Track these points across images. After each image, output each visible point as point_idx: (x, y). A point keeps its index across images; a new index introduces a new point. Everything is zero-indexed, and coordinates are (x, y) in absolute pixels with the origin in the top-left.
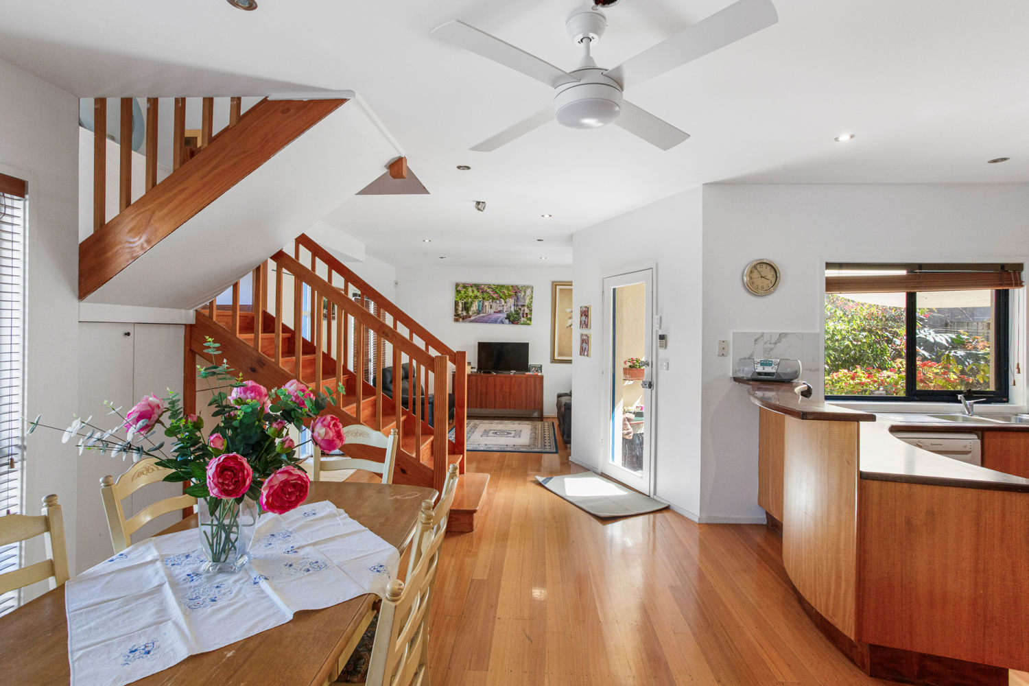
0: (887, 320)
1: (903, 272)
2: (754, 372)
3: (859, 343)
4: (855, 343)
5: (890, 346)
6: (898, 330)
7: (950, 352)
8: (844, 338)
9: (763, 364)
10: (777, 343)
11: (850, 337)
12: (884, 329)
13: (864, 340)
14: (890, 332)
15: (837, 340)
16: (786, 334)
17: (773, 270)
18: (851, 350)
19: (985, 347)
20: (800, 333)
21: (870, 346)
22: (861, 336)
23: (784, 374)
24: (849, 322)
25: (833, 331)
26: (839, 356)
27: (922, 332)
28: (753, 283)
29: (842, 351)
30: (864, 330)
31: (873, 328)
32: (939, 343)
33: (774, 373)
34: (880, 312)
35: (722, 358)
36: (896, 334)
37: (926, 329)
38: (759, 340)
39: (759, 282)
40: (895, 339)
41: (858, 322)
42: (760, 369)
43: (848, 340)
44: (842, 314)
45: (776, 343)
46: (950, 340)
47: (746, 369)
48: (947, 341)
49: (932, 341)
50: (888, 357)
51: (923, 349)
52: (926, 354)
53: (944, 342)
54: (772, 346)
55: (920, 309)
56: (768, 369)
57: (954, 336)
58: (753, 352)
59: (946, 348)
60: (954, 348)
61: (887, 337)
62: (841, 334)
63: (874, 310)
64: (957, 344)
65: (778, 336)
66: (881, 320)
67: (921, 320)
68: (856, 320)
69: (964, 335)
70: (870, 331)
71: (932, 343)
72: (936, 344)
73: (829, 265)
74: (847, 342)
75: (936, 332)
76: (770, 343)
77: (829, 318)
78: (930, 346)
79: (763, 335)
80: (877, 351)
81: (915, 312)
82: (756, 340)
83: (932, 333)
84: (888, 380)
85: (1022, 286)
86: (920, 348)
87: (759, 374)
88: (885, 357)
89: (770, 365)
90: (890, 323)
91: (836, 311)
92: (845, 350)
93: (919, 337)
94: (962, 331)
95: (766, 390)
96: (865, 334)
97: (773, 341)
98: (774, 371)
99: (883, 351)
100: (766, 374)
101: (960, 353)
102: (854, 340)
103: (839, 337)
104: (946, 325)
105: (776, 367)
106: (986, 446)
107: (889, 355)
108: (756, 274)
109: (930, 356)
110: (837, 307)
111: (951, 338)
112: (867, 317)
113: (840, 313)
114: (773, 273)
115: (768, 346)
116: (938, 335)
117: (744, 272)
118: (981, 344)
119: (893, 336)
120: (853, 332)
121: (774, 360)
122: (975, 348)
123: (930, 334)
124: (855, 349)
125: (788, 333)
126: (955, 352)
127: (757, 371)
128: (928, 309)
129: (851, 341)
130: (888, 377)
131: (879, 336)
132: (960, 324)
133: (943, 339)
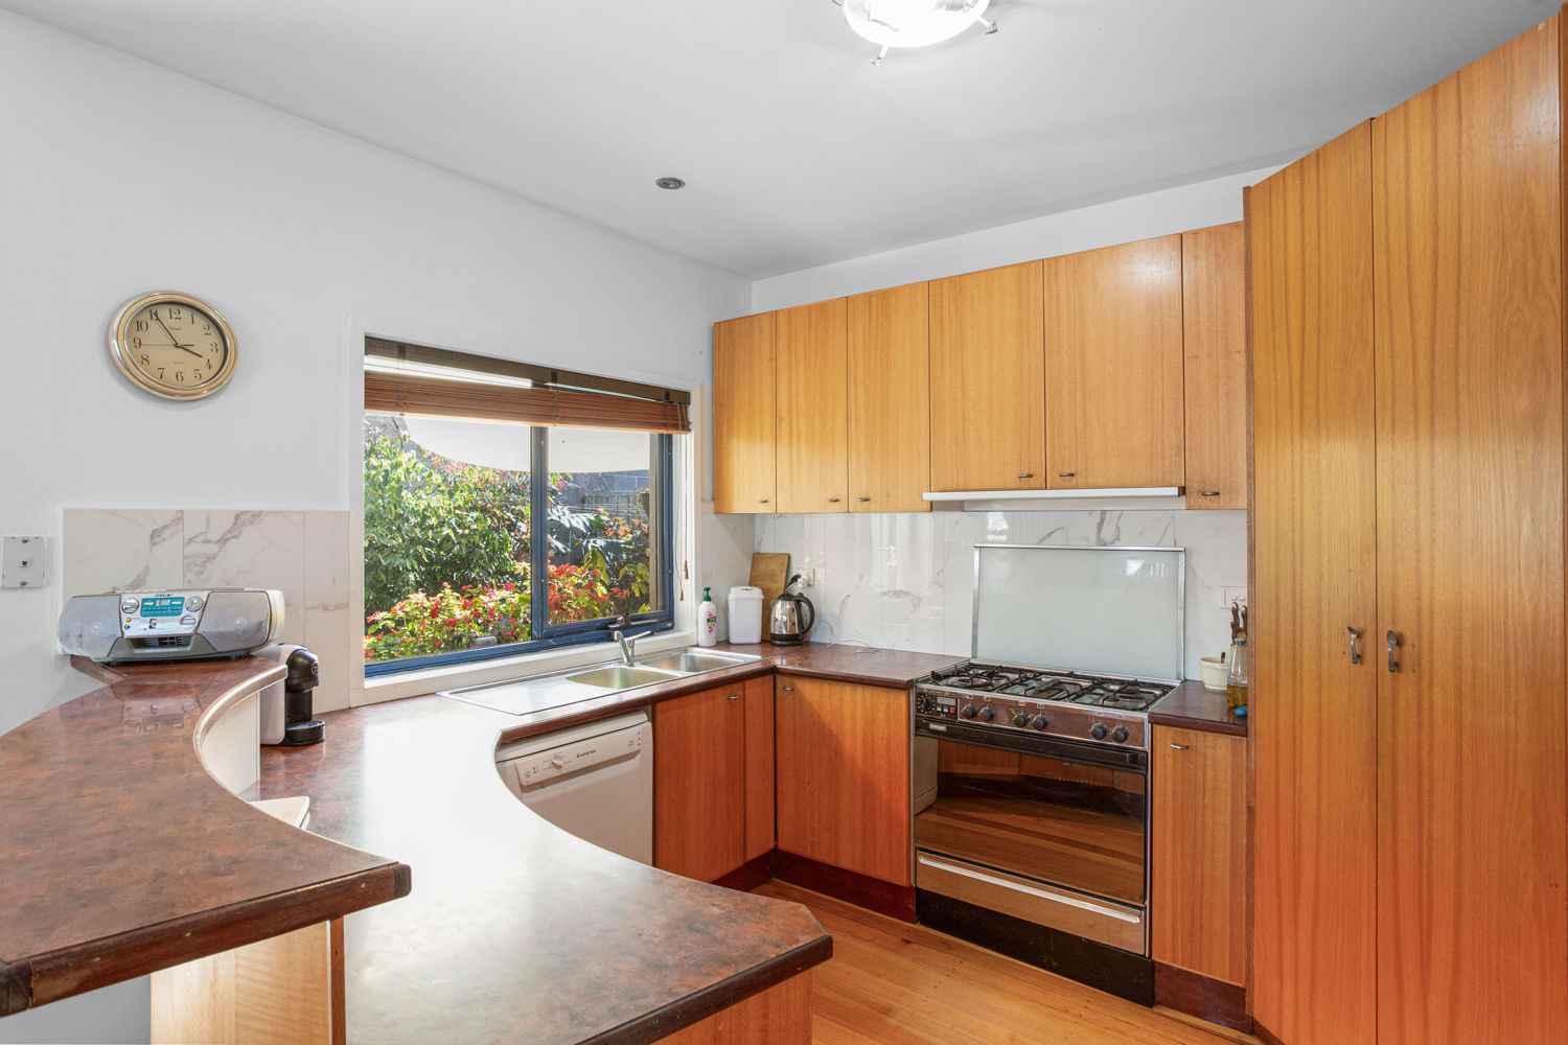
0: (509, 491)
1: (526, 384)
2: (118, 642)
3: (467, 531)
4: (460, 531)
5: (512, 534)
6: (523, 509)
7: (588, 542)
8: (442, 524)
9: (151, 610)
10: (226, 541)
11: (453, 521)
12: (504, 507)
13: (474, 527)
14: (512, 512)
15: (431, 527)
16: (256, 516)
17: (213, 331)
18: (454, 544)
19: (626, 532)
20: (298, 512)
21: (483, 536)
22: (469, 519)
23: (222, 635)
24: (451, 495)
25: (424, 510)
26: (438, 555)
27: (555, 511)
28: (145, 359)
29: (440, 547)
30: (474, 508)
31: (489, 505)
32: (576, 528)
33: (188, 637)
34: (498, 479)
35: (21, 594)
36: (520, 515)
37: (559, 507)
38: (167, 533)
39: (167, 359)
40: (519, 524)
41: (465, 494)
42: (139, 628)
43: (450, 526)
44: (440, 481)
45: (223, 541)
46: (588, 524)
47: (97, 627)
48: (584, 524)
49: (568, 525)
50: (510, 553)
51: (557, 539)
52: (561, 546)
53: (582, 528)
54: (213, 549)
55: (552, 475)
56: (168, 626)
57: (593, 518)
58: (147, 570)
59: (584, 536)
60: (594, 535)
61: (509, 520)
62: (438, 517)
63: (489, 475)
64: (597, 529)
65: (233, 520)
66: (500, 491)
67: (554, 492)
68: (462, 491)
69: (604, 515)
70: (484, 510)
71: (567, 529)
72: (574, 530)
73: (374, 345)
74: (446, 531)
75: (572, 511)
76: (207, 541)
77: (420, 488)
78: (564, 533)
79: (180, 517)
80: (494, 545)
81: (546, 480)
82: (154, 534)
83: (567, 512)
84: (502, 607)
85: (689, 430)
86: (552, 536)
87: (140, 642)
88: (506, 554)
89: (174, 611)
90: (513, 497)
91: (430, 475)
92: (445, 544)
93: (552, 520)
94: (601, 510)
95: (162, 692)
96: (475, 514)
97: (214, 535)
98: (186, 629)
99: (503, 542)
100: (163, 641)
101: (601, 542)
102: (459, 526)
103: (433, 521)
104: (583, 501)
105: (196, 615)
106: (659, 730)
107: (510, 549)
108: (154, 334)
109: (565, 549)
110: (433, 467)
111: (590, 521)
112: (479, 486)
113: (437, 478)
114: (214, 337)
115: (197, 548)
116: (574, 515)
117: (110, 323)
118: (622, 528)
119: (517, 519)
120: (457, 512)
121: (187, 595)
122: (616, 535)
123: (564, 514)
124: (459, 543)
125: (260, 513)
126: (594, 542)
127: (128, 634)
128: (561, 474)
129: (454, 529)
130: (503, 600)
131: (498, 519)
132: (598, 499)
133: (579, 521)
